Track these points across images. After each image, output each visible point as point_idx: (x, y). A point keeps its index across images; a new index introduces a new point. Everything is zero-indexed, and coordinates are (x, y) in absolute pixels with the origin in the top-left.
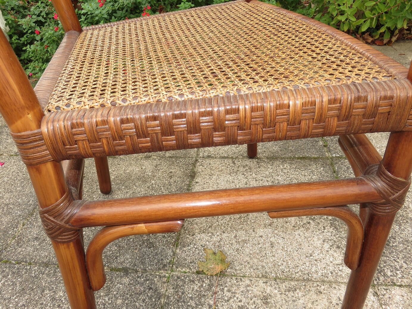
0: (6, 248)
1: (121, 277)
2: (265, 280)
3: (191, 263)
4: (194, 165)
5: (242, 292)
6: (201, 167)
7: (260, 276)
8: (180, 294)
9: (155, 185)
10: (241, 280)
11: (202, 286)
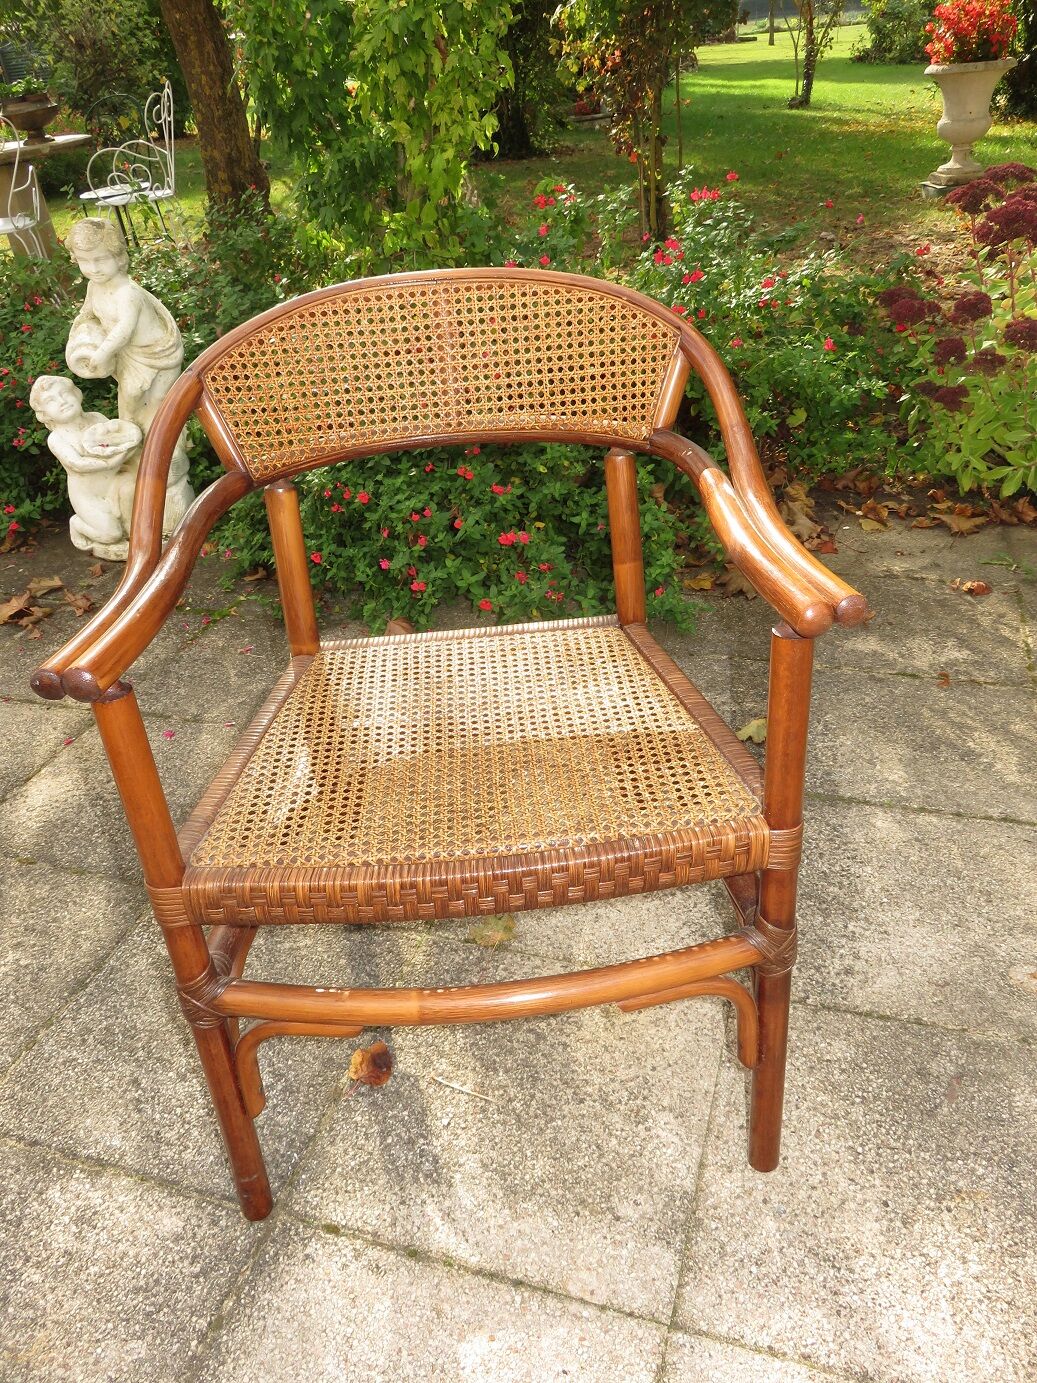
10: (529, 958)
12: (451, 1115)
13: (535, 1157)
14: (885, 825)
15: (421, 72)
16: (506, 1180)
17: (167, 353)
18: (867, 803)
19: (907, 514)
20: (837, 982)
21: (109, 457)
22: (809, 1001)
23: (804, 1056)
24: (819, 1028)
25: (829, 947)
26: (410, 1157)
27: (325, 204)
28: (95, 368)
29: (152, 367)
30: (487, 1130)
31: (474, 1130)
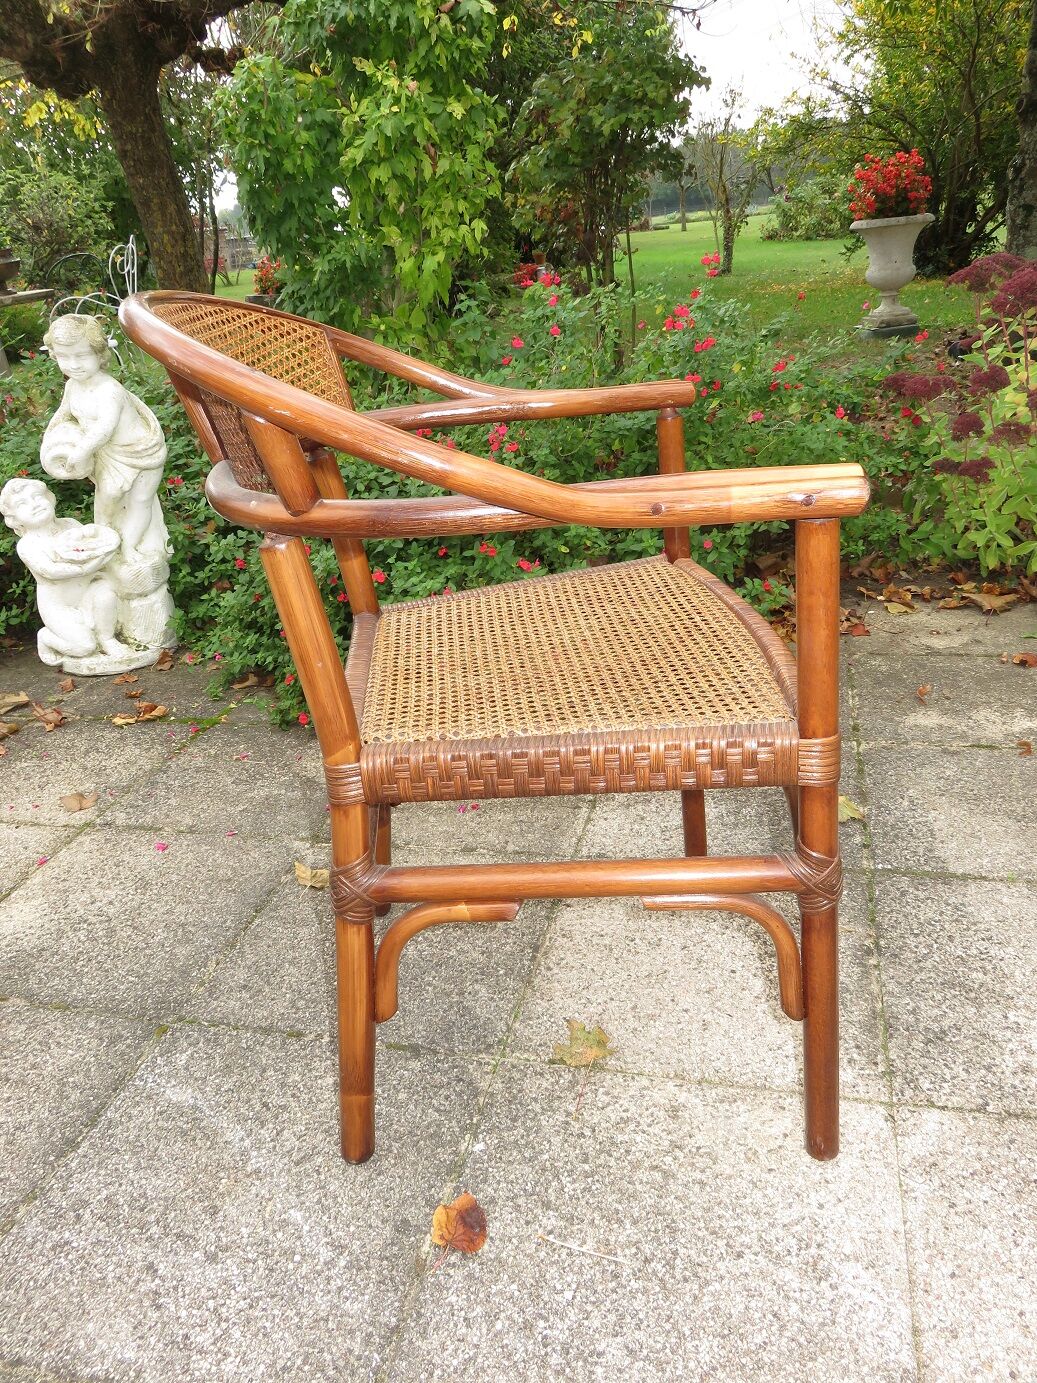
0: (189, 1000)
1: (407, 1059)
2: (679, 1082)
3: (540, 1045)
5: (632, 1097)
7: (672, 1076)
8: (515, 1091)
10: (633, 1078)
11: (557, 1082)
12: (574, 1286)
13: (694, 1335)
14: (1013, 901)
15: (412, 176)
16: (663, 1371)
17: (150, 452)
18: (985, 878)
19: (932, 597)
20: (1017, 1083)
21: (84, 562)
22: (990, 1109)
23: (1005, 1177)
24: (1012, 1141)
25: (994, 1042)
26: (530, 1348)
27: (313, 309)
28: (73, 467)
29: (134, 467)
30: (625, 1303)
31: (608, 1303)
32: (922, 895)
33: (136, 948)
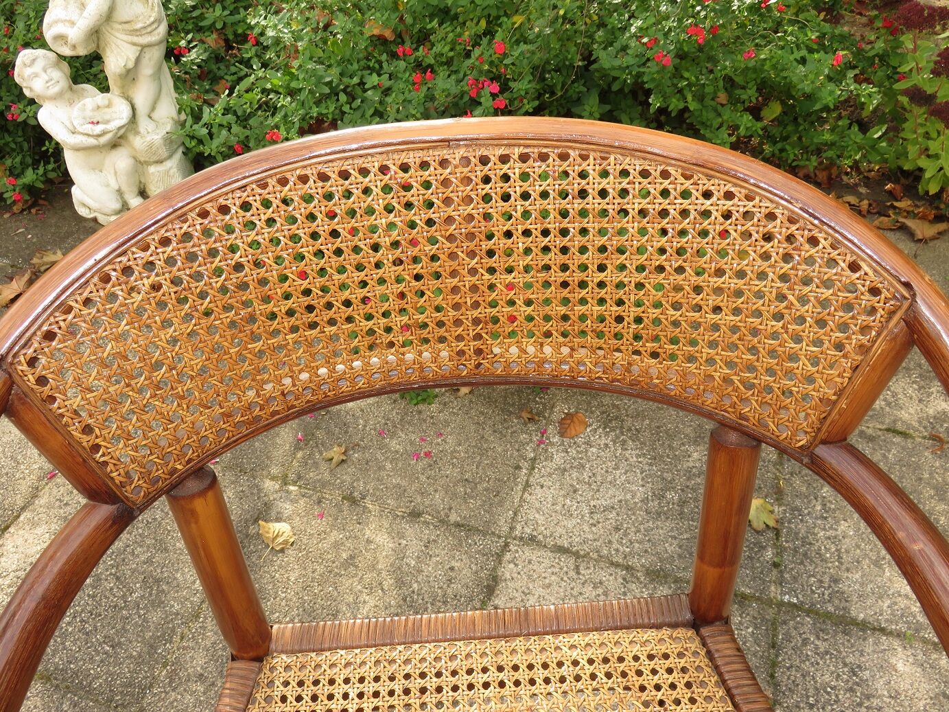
0: (151, 686)
4: (499, 557)
6: (512, 566)
9: (418, 595)
14: (907, 669)
17: (149, 29)
18: (883, 630)
19: (869, 212)
21: (99, 136)
29: (134, 44)
32: (822, 646)
33: (115, 607)
